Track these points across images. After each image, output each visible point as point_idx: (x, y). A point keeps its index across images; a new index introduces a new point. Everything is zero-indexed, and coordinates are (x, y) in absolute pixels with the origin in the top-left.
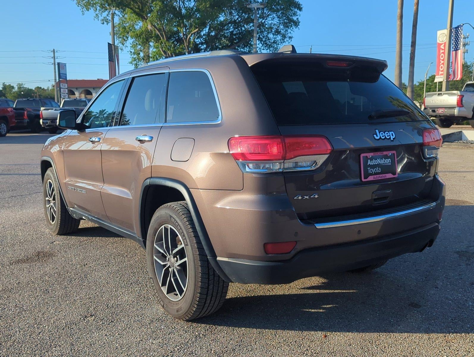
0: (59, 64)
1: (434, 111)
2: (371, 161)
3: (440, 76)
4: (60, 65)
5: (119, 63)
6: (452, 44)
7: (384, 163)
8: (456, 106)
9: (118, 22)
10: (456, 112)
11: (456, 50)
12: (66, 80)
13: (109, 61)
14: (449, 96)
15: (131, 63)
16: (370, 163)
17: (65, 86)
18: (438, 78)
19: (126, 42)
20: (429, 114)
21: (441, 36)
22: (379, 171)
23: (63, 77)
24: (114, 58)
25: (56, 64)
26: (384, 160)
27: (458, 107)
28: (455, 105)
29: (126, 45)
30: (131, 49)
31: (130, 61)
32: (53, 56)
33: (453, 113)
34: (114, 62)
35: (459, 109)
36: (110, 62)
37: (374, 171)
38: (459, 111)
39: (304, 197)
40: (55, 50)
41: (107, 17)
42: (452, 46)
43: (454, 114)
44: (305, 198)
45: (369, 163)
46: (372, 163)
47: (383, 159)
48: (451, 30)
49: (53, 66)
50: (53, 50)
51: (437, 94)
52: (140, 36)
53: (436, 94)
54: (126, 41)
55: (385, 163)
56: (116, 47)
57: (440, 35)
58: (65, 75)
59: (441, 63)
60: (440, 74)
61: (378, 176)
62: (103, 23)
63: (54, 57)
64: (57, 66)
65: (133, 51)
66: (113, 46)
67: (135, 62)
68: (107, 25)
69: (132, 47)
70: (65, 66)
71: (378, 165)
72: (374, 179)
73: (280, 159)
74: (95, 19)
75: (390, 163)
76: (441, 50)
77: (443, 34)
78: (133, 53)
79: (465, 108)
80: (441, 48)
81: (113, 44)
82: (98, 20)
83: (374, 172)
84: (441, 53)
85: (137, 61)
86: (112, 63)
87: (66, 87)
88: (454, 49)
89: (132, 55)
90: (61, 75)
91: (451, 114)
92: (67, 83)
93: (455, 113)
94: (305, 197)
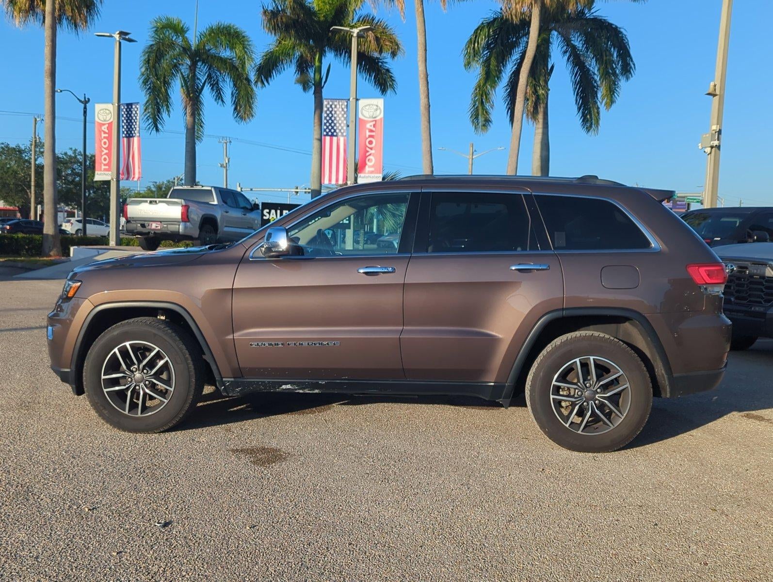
1: (143, 226)
3: (102, 172)
6: (121, 128)
8: (181, 220)
10: (181, 228)
11: (130, 136)
14: (168, 205)
18: (101, 174)
20: (136, 229)
21: (102, 112)
27: (182, 221)
28: (179, 219)
33: (178, 230)
35: (185, 224)
38: (186, 228)
42: (122, 130)
43: (179, 232)
48: (119, 106)
51: (149, 202)
53: (146, 201)
57: (101, 110)
59: (103, 153)
60: (102, 169)
76: (102, 133)
77: (106, 109)
79: (191, 223)
80: (103, 131)
84: (102, 138)
88: (126, 135)
91: (174, 232)
93: (181, 231)
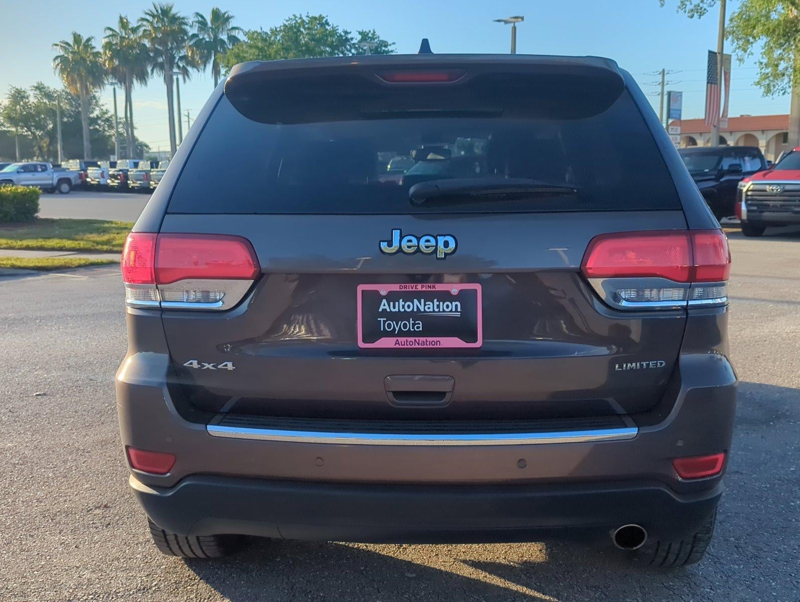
0: (669, 93)
2: (392, 303)
4: (672, 96)
5: (729, 86)
7: (437, 310)
9: (739, 10)
12: (680, 120)
13: (708, 83)
15: (758, 83)
16: (387, 307)
17: (676, 131)
19: (752, 46)
22: (418, 328)
23: (674, 116)
24: (719, 77)
25: (665, 93)
26: (436, 303)
29: (750, 51)
30: (763, 58)
31: (757, 80)
32: (661, 81)
34: (719, 85)
36: (709, 85)
37: (396, 326)
39: (204, 366)
40: (666, 70)
41: (701, 5)
44: (205, 368)
45: (382, 307)
46: (394, 307)
47: (435, 300)
49: (660, 97)
50: (661, 71)
52: (774, 31)
54: (752, 43)
55: (439, 311)
56: (724, 58)
58: (679, 112)
61: (412, 339)
62: (692, 17)
63: (663, 82)
64: (666, 98)
65: (765, 61)
66: (719, 57)
67: (767, 82)
68: (700, 18)
69: (765, 54)
70: (681, 96)
71: (416, 315)
72: (397, 346)
73: (148, 281)
74: (680, 10)
75: (456, 311)
78: (765, 64)
81: (720, 51)
82: (685, 12)
83: (397, 329)
85: (771, 78)
86: (713, 87)
87: (679, 132)
89: (763, 68)
90: (672, 112)
92: (680, 126)
94: (205, 364)
